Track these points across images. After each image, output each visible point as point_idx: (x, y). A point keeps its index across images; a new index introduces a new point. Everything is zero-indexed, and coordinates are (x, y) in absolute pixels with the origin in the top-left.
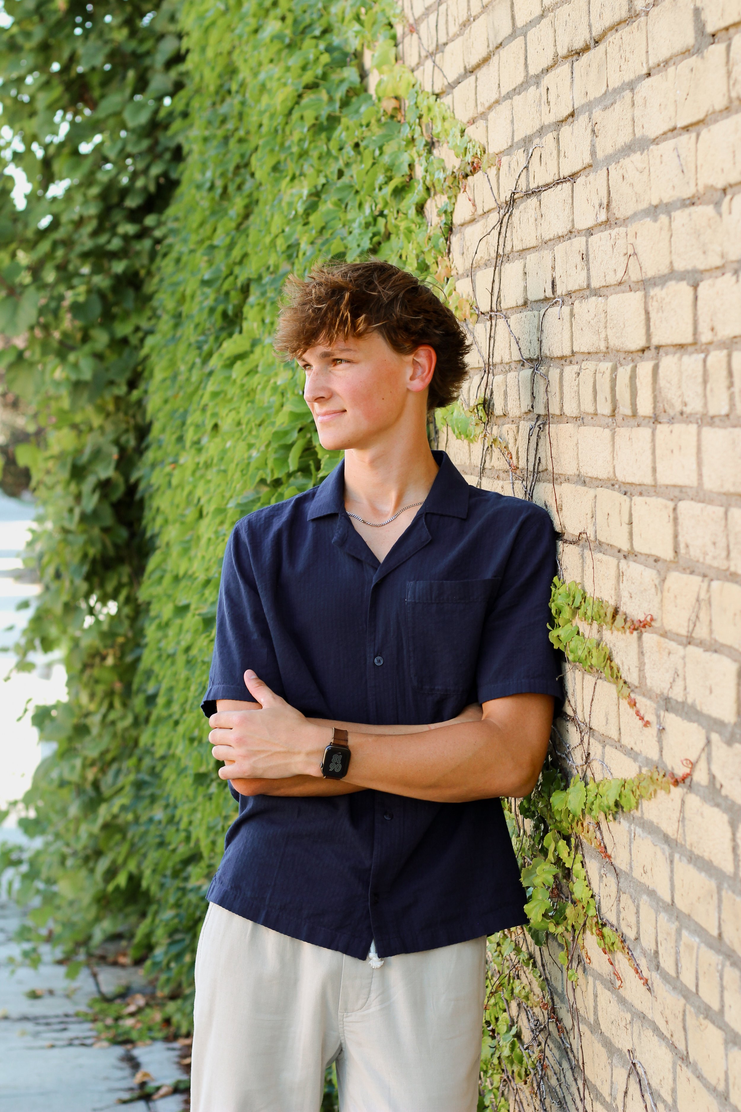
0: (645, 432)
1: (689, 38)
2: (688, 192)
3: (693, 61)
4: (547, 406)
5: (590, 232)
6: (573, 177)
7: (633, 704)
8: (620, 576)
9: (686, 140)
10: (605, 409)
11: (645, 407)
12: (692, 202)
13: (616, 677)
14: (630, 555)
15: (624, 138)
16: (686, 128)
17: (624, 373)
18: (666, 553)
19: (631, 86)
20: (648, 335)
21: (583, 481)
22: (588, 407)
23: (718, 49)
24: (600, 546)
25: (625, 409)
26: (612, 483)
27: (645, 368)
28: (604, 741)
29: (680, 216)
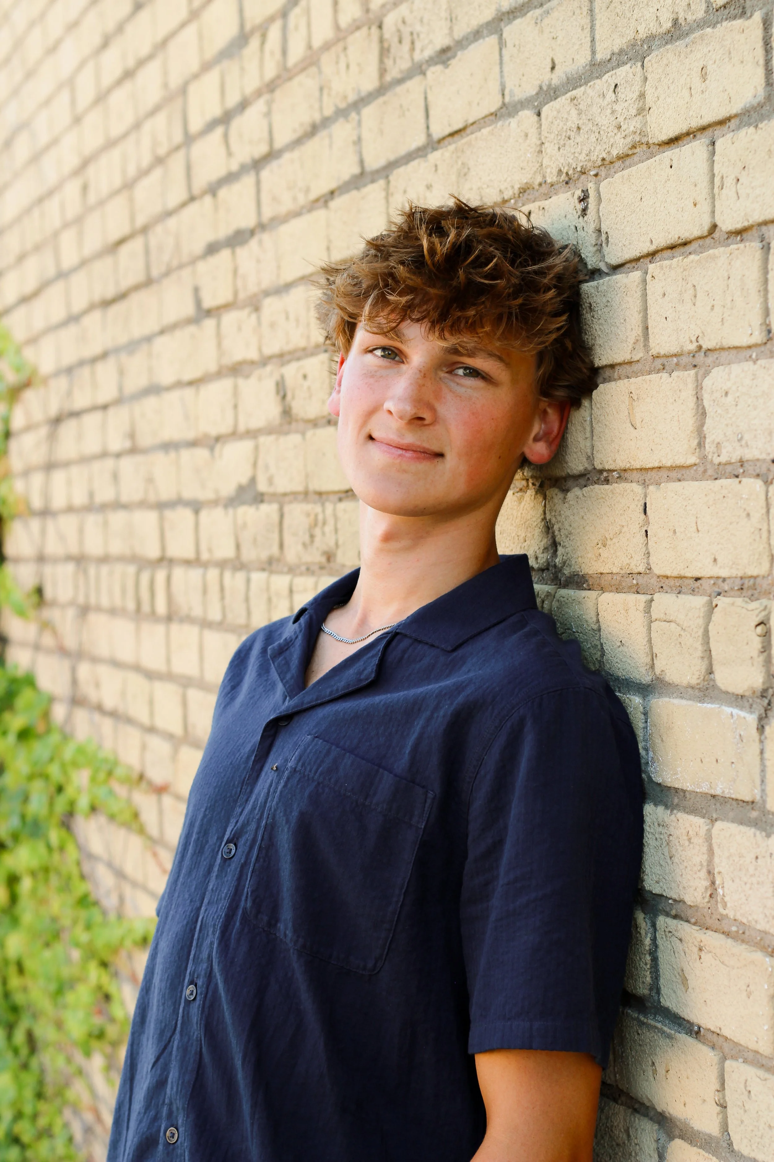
0: (160, 629)
1: (190, 310)
2: (190, 435)
3: (192, 329)
4: (87, 596)
5: (118, 455)
6: (105, 407)
7: (155, 855)
8: (144, 747)
9: (189, 393)
10: (131, 605)
11: (161, 608)
12: (193, 444)
13: (142, 831)
14: (151, 730)
15: (143, 382)
16: (191, 383)
17: (145, 577)
18: (177, 729)
19: (148, 339)
20: (163, 548)
21: (116, 664)
22: (118, 602)
23: (209, 324)
24: (129, 721)
25: (146, 608)
26: (137, 668)
27: (161, 576)
28: (135, 884)
29: (186, 454)
